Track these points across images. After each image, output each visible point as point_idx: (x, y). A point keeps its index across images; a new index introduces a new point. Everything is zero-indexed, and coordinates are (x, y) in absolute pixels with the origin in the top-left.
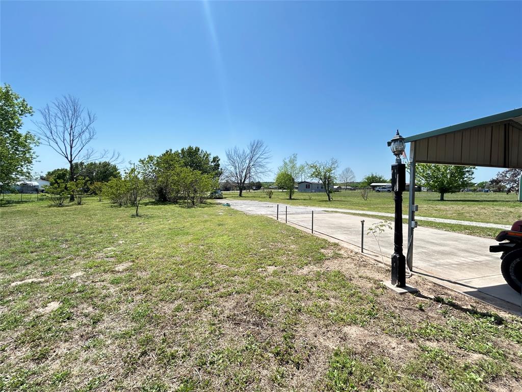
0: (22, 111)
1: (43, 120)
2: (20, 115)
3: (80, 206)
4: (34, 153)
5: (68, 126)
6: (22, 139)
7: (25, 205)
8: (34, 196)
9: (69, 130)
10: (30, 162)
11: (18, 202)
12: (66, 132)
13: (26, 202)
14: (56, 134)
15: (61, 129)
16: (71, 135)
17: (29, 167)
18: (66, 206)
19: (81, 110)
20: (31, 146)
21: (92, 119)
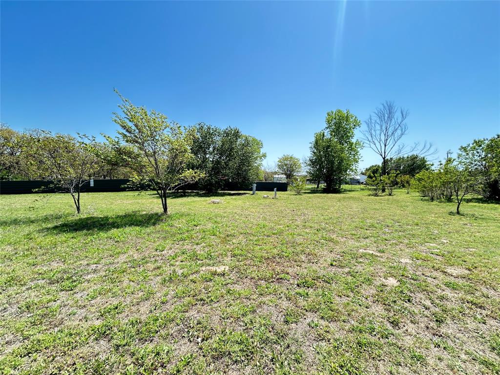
0: (354, 125)
1: (367, 129)
2: (353, 128)
3: (391, 197)
4: (360, 154)
5: (384, 128)
6: (353, 146)
7: (353, 193)
8: (357, 187)
9: (385, 131)
10: (357, 162)
11: (350, 191)
12: (382, 133)
13: (354, 191)
14: (375, 138)
15: (378, 132)
16: (386, 135)
17: (356, 166)
18: (380, 196)
19: (395, 111)
20: (359, 149)
21: (404, 116)
